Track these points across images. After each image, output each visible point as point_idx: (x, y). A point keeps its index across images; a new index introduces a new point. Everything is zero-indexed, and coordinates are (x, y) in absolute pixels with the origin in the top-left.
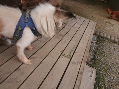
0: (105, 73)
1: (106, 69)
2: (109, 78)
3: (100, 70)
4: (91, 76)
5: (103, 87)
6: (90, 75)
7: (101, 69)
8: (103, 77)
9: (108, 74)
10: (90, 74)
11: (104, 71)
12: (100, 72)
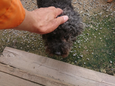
0: (10, 36)
1: (4, 33)
2: (16, 32)
3: (6, 41)
4: (15, 54)
5: (26, 40)
6: (14, 56)
7: (4, 39)
8: (14, 39)
9: (10, 32)
10: (11, 55)
11: (6, 36)
12: (8, 41)
